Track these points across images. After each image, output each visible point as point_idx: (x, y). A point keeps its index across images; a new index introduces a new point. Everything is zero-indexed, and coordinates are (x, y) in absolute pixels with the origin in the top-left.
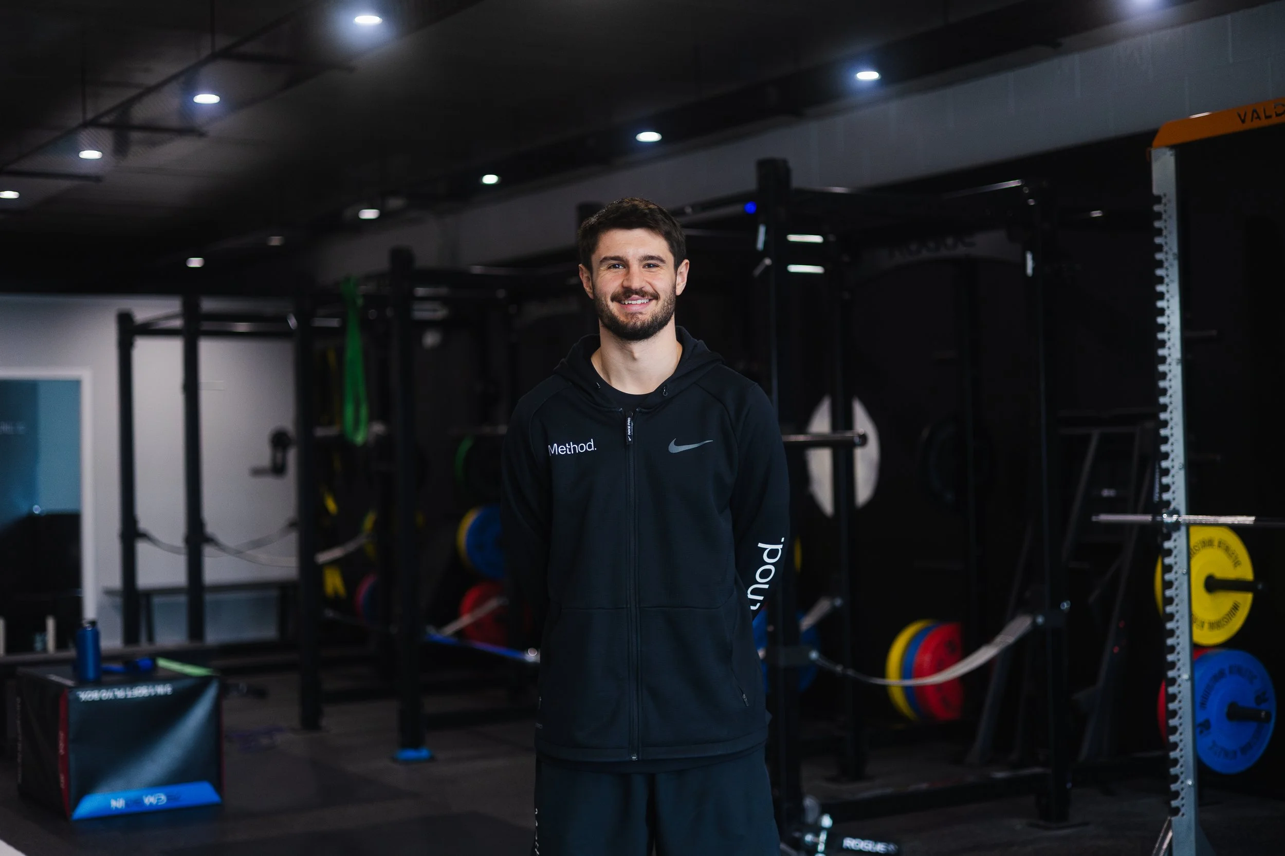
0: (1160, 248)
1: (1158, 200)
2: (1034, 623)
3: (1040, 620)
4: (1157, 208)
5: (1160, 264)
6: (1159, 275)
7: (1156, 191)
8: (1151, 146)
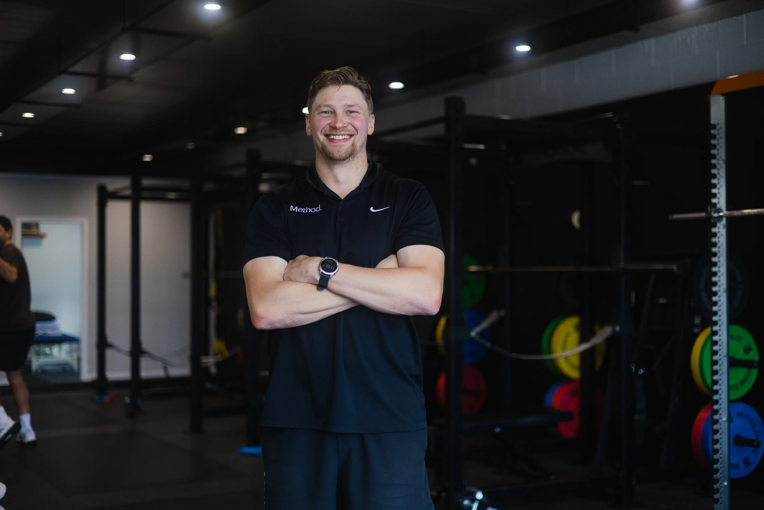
0: (714, 157)
1: (714, 127)
2: (614, 330)
3: (618, 329)
4: (713, 132)
5: (714, 166)
6: (714, 173)
7: (713, 121)
8: (710, 94)
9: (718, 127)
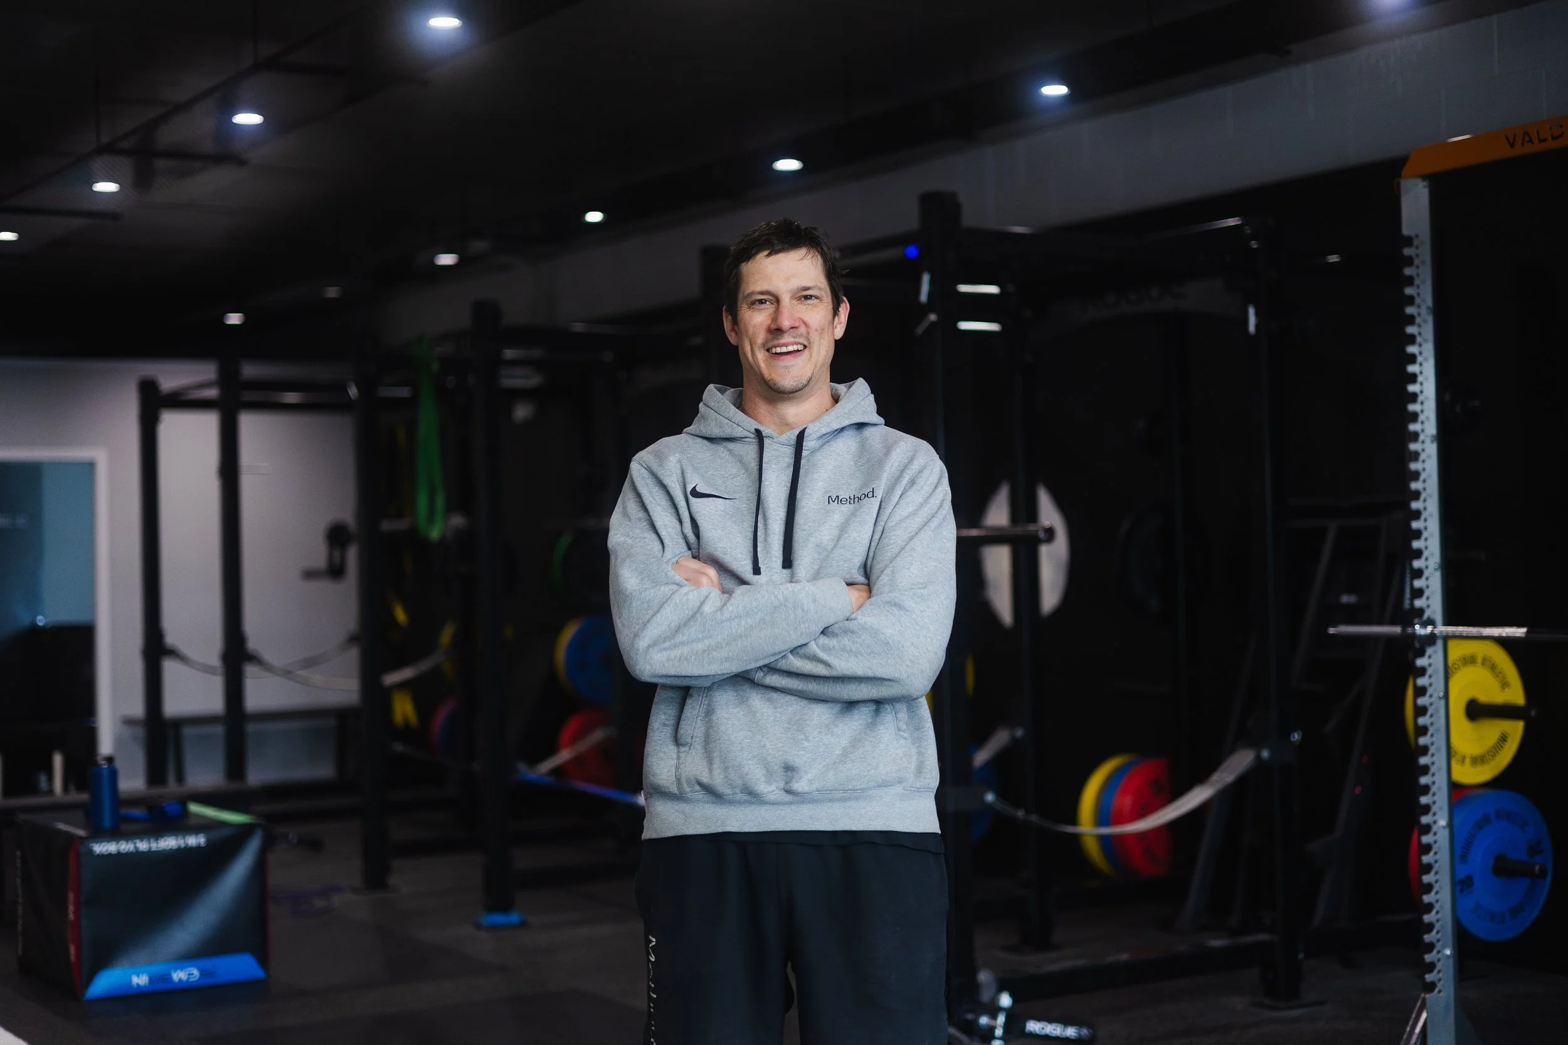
0: (1411, 300)
1: (1409, 241)
2: (1258, 757)
3: (1265, 754)
4: (1407, 251)
5: (1411, 320)
6: (1410, 333)
7: (1406, 231)
8: (1400, 176)
9: (1416, 242)
